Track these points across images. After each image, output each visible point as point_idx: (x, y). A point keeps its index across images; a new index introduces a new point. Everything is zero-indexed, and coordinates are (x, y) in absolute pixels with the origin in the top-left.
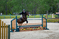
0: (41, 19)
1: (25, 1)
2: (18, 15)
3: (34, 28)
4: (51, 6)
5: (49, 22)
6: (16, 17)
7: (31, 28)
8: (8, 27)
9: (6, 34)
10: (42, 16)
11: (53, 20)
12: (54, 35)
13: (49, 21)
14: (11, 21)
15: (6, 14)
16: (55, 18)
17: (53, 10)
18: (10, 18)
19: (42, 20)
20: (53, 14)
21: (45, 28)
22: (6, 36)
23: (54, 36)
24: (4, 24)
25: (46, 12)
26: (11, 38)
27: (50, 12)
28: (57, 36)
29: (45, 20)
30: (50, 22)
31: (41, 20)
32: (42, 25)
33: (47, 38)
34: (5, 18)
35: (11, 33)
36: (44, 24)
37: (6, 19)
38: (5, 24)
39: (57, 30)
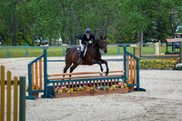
0: (122, 57)
1: (71, 2)
2: (50, 45)
3: (99, 87)
4: (152, 17)
5: (146, 69)
6: (45, 51)
7: (89, 85)
8: (19, 83)
9: (12, 107)
10: (125, 49)
11: (158, 60)
12: (161, 106)
13: (146, 64)
14: (30, 66)
15: (14, 44)
16: (163, 54)
17: (158, 30)
18: (27, 55)
19: (125, 60)
20: (157, 44)
21: (135, 87)
22: (12, 110)
23: (161, 111)
24: (6, 73)
25: (136, 38)
26: (27, 117)
27: (148, 36)
28: (170, 112)
29: (133, 63)
30: (148, 66)
31: (122, 62)
32: (124, 77)
33: (139, 116)
34: (9, 55)
35: (27, 101)
36: (131, 74)
37: (12, 59)
38: (9, 73)
39: (171, 91)
